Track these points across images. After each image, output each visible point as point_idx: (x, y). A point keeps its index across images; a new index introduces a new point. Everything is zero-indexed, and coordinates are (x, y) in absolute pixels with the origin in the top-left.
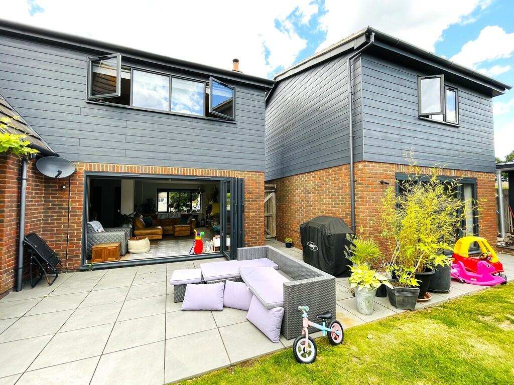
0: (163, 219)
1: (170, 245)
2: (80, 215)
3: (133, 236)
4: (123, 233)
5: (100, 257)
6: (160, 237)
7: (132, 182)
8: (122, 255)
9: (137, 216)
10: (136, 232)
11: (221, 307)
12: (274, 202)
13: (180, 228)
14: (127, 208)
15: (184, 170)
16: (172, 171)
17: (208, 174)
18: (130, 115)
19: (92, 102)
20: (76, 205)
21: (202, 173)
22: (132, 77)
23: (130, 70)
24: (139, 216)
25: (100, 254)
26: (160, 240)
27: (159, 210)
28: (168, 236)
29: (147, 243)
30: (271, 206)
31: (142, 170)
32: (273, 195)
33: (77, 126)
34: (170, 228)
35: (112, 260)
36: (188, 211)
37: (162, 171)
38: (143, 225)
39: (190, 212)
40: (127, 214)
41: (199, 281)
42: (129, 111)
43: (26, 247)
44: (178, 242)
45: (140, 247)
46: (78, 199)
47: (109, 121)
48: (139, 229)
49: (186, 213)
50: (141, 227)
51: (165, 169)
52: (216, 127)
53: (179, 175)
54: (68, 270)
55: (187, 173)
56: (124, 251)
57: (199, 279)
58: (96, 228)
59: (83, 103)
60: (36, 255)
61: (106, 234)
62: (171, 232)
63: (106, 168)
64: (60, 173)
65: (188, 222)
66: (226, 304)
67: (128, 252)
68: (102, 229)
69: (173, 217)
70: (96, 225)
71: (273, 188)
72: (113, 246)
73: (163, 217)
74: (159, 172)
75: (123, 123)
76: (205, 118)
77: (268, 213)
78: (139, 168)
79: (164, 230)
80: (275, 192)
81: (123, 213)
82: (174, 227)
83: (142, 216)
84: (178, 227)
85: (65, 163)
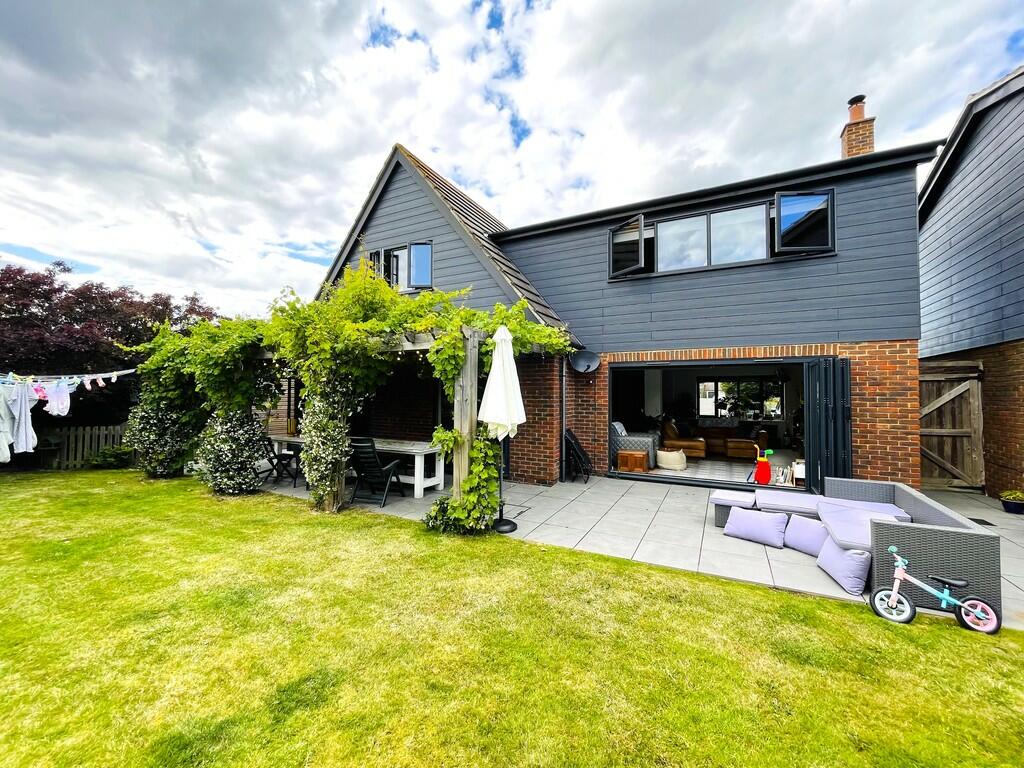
0: (707, 428)
1: (717, 467)
2: (605, 414)
3: (662, 446)
4: (650, 440)
5: (626, 465)
6: (703, 454)
7: (659, 372)
8: (650, 469)
9: (667, 420)
10: (667, 442)
11: (780, 544)
12: (976, 403)
13: (737, 445)
14: (654, 408)
15: (734, 350)
16: (714, 354)
17: (777, 353)
18: (656, 285)
19: (615, 279)
20: (601, 401)
21: (765, 352)
22: (656, 233)
23: (653, 225)
24: (670, 420)
25: (626, 461)
26: (703, 459)
27: (703, 412)
28: (714, 455)
29: (682, 457)
30: (965, 414)
31: (672, 357)
32: (972, 386)
33: (599, 311)
34: (719, 442)
35: (638, 471)
36: (756, 416)
37: (700, 355)
38: (675, 434)
39: (760, 420)
40: (654, 416)
41: (750, 506)
42: (653, 281)
43: (567, 441)
44: (731, 465)
45: (672, 461)
46: (603, 397)
47: (631, 299)
48: (670, 438)
49: (751, 420)
50: (672, 435)
51: (705, 352)
52: (791, 271)
53: (727, 359)
54: (597, 474)
55: (739, 354)
56: (652, 464)
57: (750, 505)
58: (619, 431)
59: (604, 284)
60: (574, 450)
61: (631, 439)
62: (722, 450)
63: (629, 357)
64: (589, 367)
65: (753, 435)
66: (788, 543)
67: (657, 467)
68: (624, 433)
69: (724, 425)
70: (619, 427)
71: (975, 369)
72: (639, 454)
73: (708, 422)
74: (695, 356)
75: (647, 298)
76: (771, 260)
77: (954, 427)
78: (668, 353)
79: (708, 445)
80: (978, 378)
81: (647, 414)
82: (726, 442)
83: (674, 421)
84: (732, 443)
85: (592, 356)
